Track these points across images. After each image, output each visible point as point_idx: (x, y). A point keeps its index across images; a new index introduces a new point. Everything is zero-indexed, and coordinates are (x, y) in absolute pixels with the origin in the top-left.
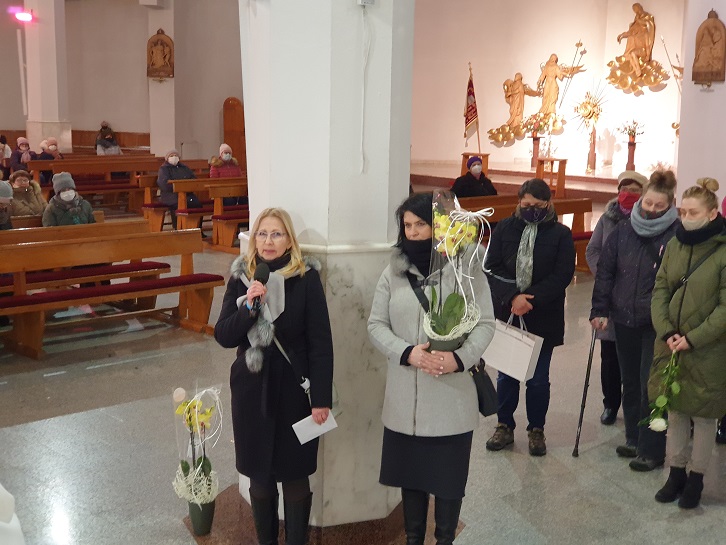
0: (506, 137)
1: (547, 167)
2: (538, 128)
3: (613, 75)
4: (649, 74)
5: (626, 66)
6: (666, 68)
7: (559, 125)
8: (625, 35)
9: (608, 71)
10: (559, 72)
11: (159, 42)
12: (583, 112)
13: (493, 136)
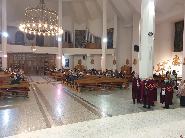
0: (158, 71)
1: (164, 75)
2: (162, 70)
3: (173, 63)
4: (178, 63)
5: (175, 62)
6: (180, 63)
7: (165, 70)
8: (174, 59)
9: (172, 63)
10: (165, 63)
11: (114, 60)
12: (168, 68)
13: (156, 71)
